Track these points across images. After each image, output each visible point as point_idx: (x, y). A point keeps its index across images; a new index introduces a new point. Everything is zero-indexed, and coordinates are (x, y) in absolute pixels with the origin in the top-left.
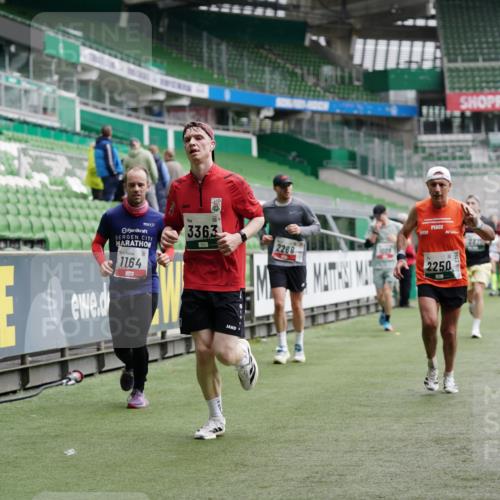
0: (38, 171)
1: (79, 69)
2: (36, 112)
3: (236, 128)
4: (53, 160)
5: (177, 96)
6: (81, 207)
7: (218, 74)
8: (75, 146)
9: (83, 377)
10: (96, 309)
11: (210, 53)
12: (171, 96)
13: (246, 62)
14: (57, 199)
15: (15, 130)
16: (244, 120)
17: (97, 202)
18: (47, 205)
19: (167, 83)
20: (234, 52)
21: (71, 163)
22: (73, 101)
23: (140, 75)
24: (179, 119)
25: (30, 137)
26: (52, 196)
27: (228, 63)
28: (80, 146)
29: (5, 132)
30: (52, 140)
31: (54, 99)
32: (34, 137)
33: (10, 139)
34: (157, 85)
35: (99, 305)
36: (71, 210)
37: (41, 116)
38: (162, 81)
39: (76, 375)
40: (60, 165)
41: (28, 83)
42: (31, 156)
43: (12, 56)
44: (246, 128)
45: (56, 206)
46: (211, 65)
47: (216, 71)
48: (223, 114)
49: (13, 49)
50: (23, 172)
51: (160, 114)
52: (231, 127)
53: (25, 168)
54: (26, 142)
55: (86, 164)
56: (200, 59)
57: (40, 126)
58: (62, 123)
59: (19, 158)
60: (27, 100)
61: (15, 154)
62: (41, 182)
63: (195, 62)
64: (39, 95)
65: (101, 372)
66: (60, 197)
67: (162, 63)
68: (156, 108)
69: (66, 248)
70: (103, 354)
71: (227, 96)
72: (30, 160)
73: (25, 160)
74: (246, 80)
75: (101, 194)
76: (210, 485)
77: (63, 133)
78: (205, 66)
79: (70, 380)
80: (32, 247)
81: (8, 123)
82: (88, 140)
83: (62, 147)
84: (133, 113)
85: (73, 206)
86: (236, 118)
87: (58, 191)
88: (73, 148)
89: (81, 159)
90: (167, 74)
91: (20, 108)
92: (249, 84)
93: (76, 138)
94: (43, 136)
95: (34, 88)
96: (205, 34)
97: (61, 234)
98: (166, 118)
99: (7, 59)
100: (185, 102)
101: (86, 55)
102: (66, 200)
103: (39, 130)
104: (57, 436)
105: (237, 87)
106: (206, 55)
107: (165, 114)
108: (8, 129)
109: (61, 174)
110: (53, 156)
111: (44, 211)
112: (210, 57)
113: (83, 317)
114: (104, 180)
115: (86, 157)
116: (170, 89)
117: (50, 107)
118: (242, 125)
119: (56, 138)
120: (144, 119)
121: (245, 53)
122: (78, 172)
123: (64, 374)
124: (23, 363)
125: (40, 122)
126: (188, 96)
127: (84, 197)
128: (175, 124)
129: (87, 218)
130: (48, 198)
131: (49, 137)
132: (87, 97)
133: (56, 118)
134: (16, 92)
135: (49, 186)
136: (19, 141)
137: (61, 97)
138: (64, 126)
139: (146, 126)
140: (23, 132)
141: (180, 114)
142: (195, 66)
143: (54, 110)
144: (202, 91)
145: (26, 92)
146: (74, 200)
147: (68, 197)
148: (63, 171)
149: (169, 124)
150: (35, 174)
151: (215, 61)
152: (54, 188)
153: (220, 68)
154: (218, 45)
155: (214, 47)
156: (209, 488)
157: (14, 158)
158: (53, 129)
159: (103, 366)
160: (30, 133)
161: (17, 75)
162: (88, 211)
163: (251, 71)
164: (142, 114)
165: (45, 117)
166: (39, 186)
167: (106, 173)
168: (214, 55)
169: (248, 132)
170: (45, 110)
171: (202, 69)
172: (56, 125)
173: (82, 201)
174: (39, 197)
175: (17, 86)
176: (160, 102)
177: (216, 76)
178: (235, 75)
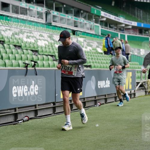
0: (89, 46)
1: (101, 17)
2: (88, 29)
3: (145, 34)
4: (93, 43)
5: (128, 25)
6: (101, 56)
7: (140, 19)
8: (99, 39)
9: (101, 104)
10: (105, 85)
11: (137, 13)
12: (126, 25)
13: (148, 16)
14: (94, 54)
15: (82, 34)
16: (147, 32)
17: (105, 55)
18: (91, 56)
19: (125, 22)
20: (144, 13)
21: (98, 44)
22: (99, 26)
23: (118, 19)
24: (128, 32)
25: (86, 37)
26: (93, 53)
27: (143, 16)
28: (101, 39)
29: (79, 35)
30: (93, 38)
31: (93, 26)
32: (88, 37)
33: (81, 37)
34: (122, 22)
35: (106, 84)
36: (98, 57)
37: (90, 30)
38: (124, 21)
39: (99, 104)
40: (95, 44)
41: (86, 21)
42: (87, 42)
43: (82, 14)
44: (148, 35)
45: (94, 56)
46: (138, 17)
47: (139, 18)
48: (141, 30)
49: (82, 12)
50: (85, 46)
51: (123, 30)
52: (143, 34)
53: (85, 45)
54: (85, 38)
55: (102, 44)
56: (135, 15)
57: (90, 33)
58: (95, 33)
59: (83, 42)
60: (86, 26)
61: (83, 41)
62: (90, 49)
63: (133, 15)
64: (89, 25)
65: (106, 103)
66: (95, 53)
67: (124, 16)
68: (122, 29)
69: (97, 68)
70: (107, 98)
71: (142, 25)
72: (87, 43)
73: (85, 43)
74: (148, 21)
75: (106, 53)
76: (136, 136)
77: (96, 35)
78: (136, 17)
79: (97, 105)
80: (87, 68)
81: (81, 33)
82: (103, 37)
83: (95, 39)
84: (116, 30)
85: (99, 56)
86: (145, 32)
87: (94, 52)
88: (99, 40)
89: (101, 43)
90: (126, 19)
91: (84, 28)
92: (148, 22)
93: (100, 37)
94: (90, 36)
95: (88, 23)
96: (136, 8)
97: (95, 64)
98: (125, 31)
99: (80, 14)
100: (130, 27)
101: (103, 13)
102: (96, 54)
103: (89, 34)
104: (93, 121)
105: (145, 23)
106: (136, 14)
107: (125, 30)
108: (80, 34)
109: (95, 47)
110: (93, 42)
111: (90, 57)
112: (138, 14)
113: (101, 87)
114: (107, 49)
115: (102, 42)
116: (126, 23)
117: (92, 28)
118: (146, 34)
119: (94, 37)
120: (119, 32)
121: (148, 13)
122: (100, 46)
123: (96, 104)
124: (84, 100)
125: (89, 32)
126: (131, 25)
127: (102, 53)
128: (127, 33)
129: (102, 60)
130: (92, 54)
131: (92, 36)
132: (103, 25)
133: (94, 31)
134: (83, 24)
135: (92, 51)
136: (84, 38)
137: (95, 26)
138: (96, 34)
139: (119, 34)
140: (84, 35)
141: (129, 30)
142: (133, 17)
143: (93, 29)
144: (135, 24)
145: (86, 24)
146: (99, 54)
147: (97, 54)
148: (96, 46)
149: (126, 33)
150: (88, 47)
151: (139, 15)
152: (93, 51)
153: (140, 17)
154: (140, 11)
155: (139, 11)
156: (136, 137)
157: (82, 42)
158: (93, 34)
159: (107, 101)
160: (87, 35)
161: (83, 19)
162: (103, 58)
163: (149, 18)
164: (118, 30)
165: (91, 31)
166: (89, 50)
167: (107, 47)
168: (139, 14)
169: (148, 36)
170: (91, 29)
171: (135, 18)
172: (94, 33)
173: (101, 55)
174: (89, 54)
175: (83, 22)
176: (123, 27)
177: (139, 20)
178: (145, 20)
